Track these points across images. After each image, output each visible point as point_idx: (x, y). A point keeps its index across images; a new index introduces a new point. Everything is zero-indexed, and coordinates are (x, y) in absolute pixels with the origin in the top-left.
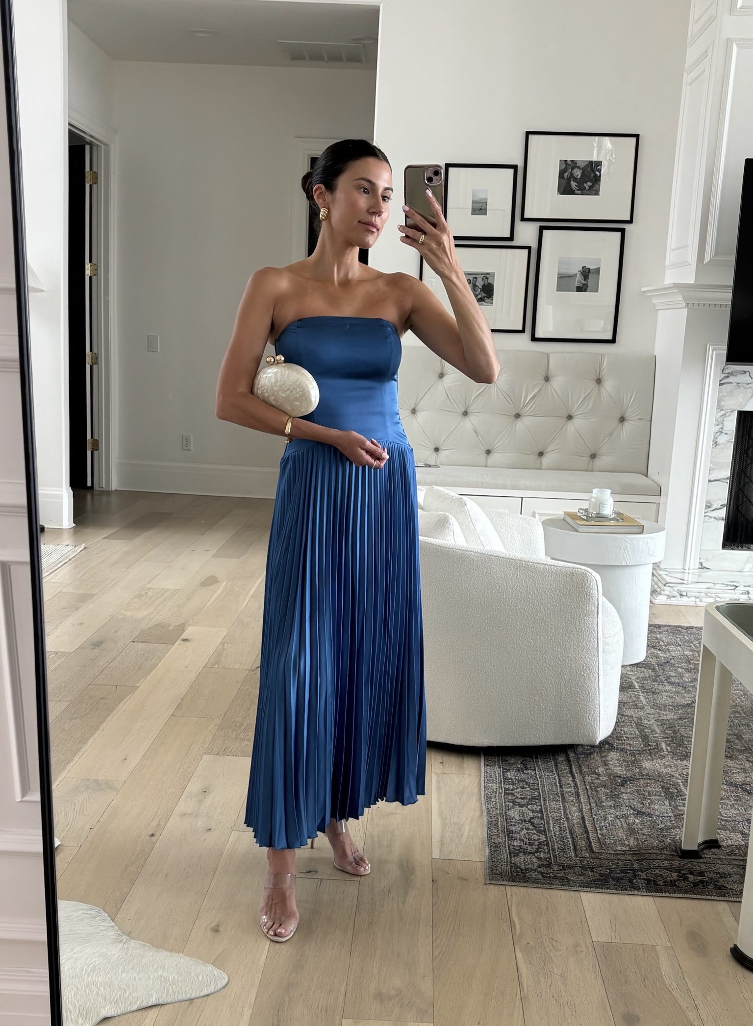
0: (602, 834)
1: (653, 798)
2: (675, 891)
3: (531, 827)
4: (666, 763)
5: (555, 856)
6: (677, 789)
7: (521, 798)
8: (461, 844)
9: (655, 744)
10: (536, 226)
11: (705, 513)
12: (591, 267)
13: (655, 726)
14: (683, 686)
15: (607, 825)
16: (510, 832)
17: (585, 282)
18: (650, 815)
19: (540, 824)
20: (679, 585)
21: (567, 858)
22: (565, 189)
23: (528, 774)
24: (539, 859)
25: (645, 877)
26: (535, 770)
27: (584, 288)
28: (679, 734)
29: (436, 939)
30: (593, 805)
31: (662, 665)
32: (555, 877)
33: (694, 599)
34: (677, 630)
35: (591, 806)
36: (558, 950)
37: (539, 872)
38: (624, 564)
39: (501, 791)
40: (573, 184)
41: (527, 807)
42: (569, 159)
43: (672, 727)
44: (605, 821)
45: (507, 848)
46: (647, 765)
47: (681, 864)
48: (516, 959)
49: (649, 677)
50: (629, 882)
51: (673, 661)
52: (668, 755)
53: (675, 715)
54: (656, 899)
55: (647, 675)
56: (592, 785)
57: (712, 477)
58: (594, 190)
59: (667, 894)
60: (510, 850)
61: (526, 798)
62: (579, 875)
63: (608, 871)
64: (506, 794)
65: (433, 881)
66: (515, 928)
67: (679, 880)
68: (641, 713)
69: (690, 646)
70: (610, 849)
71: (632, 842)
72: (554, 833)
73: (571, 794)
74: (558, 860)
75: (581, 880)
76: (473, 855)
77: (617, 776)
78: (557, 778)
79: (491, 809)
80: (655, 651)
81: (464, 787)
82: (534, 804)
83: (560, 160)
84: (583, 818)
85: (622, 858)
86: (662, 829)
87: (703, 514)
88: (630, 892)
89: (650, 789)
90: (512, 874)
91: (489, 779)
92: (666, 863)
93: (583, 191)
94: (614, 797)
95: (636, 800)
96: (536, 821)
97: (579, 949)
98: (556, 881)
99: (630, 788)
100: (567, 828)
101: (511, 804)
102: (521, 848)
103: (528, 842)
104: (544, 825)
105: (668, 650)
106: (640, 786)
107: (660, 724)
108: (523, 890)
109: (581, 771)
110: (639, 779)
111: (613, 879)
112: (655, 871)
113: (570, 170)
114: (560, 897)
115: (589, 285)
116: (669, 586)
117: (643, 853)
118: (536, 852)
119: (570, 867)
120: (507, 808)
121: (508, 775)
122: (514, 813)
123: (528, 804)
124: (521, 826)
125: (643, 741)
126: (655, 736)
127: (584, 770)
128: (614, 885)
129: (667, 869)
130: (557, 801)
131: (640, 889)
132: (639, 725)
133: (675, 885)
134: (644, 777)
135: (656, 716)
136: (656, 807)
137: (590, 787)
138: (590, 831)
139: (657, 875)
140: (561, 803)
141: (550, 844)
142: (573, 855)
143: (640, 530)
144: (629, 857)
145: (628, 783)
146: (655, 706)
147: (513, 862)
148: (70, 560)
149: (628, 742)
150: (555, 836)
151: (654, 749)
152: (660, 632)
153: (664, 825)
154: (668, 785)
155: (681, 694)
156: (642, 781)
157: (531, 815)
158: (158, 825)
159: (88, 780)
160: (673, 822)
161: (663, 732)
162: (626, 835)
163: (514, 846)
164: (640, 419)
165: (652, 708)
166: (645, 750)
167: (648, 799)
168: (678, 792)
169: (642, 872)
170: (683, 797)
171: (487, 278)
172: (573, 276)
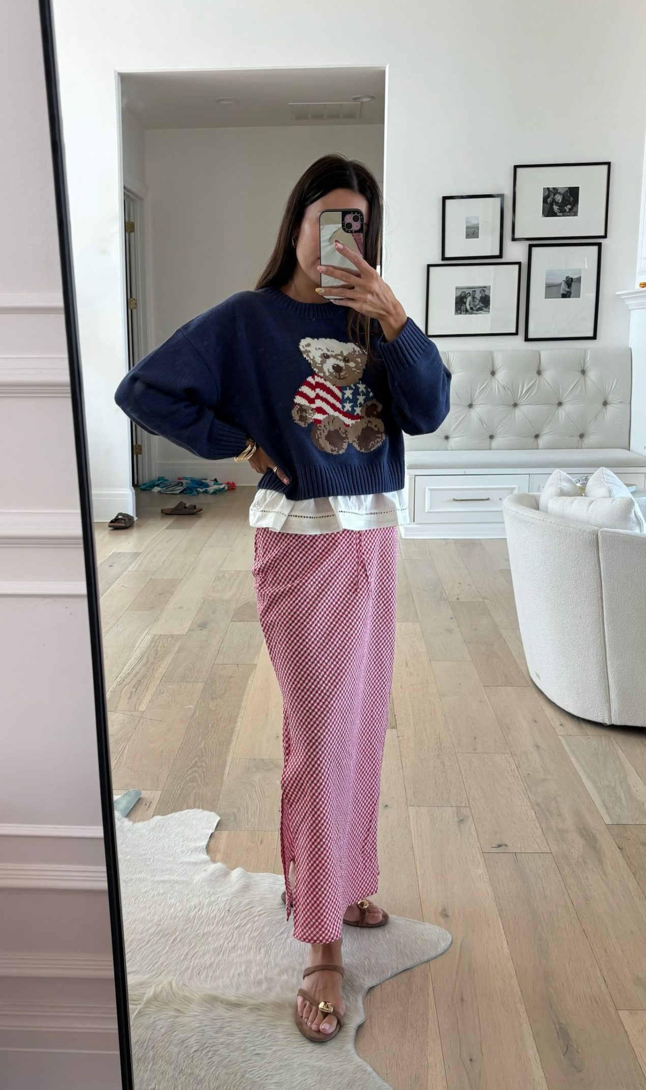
10: (526, 244)
12: (574, 277)
17: (568, 290)
22: (549, 212)
27: (568, 295)
40: (556, 208)
42: (551, 186)
58: (573, 212)
83: (544, 189)
93: (564, 213)
113: (552, 196)
115: (572, 292)
164: (621, 402)
171: (484, 291)
172: (558, 285)
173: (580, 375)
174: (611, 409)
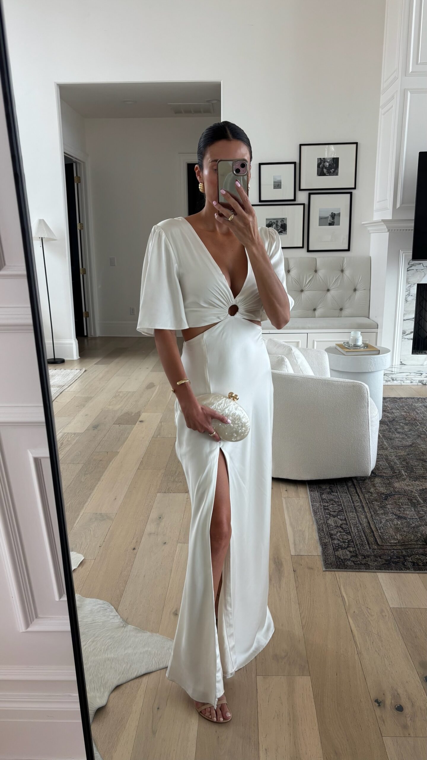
0: (381, 533)
1: (405, 507)
3: (342, 531)
4: (407, 483)
5: (358, 549)
6: (416, 500)
7: (333, 511)
8: (306, 544)
9: (398, 471)
10: (307, 193)
11: (402, 336)
12: (336, 213)
13: (395, 460)
14: (405, 434)
15: (383, 526)
16: (331, 535)
17: (333, 221)
18: (405, 518)
19: (346, 528)
20: (391, 375)
21: (365, 550)
22: (321, 173)
23: (334, 495)
24: (350, 552)
25: (411, 560)
26: (337, 492)
27: (332, 224)
28: (410, 464)
29: (302, 612)
30: (373, 513)
31: (391, 422)
32: (361, 564)
33: (400, 382)
34: (395, 400)
35: (371, 514)
36: (372, 616)
37: (352, 561)
38: (370, 371)
39: (321, 507)
40: (325, 170)
41: (337, 517)
42: (322, 157)
43: (405, 460)
44: (381, 523)
45: (332, 546)
46: (397, 485)
48: (350, 624)
49: (386, 429)
50: (402, 564)
51: (396, 419)
52: (407, 478)
53: (405, 452)
54: (420, 575)
56: (369, 500)
57: (405, 318)
58: (335, 173)
60: (333, 546)
61: (336, 511)
62: (374, 561)
63: (389, 557)
64: (325, 509)
65: (294, 571)
66: (345, 602)
68: (386, 452)
69: (404, 410)
70: (387, 542)
71: (399, 537)
72: (355, 534)
73: (359, 507)
74: (361, 552)
75: (376, 565)
76: (313, 551)
77: (382, 494)
78: (350, 497)
79: (318, 520)
80: (386, 414)
81: (301, 506)
82: (341, 515)
83: (318, 158)
84: (369, 522)
85: (395, 548)
86: (414, 527)
87: (401, 337)
88: (405, 572)
89: (402, 501)
90: (337, 564)
91: (313, 500)
92: (421, 551)
93: (330, 174)
94: (383, 507)
95: (396, 509)
96: (344, 526)
97: (384, 614)
98: (362, 566)
99: (390, 501)
100: (361, 530)
101: (329, 516)
102: (339, 545)
103: (342, 540)
104: (349, 529)
105: (393, 413)
106: (396, 500)
107: (398, 458)
108: (345, 573)
109: (362, 491)
110: (394, 495)
111: (393, 563)
112: (416, 556)
113: (323, 163)
114: (365, 577)
115: (335, 222)
116: (387, 376)
117: (406, 544)
118: (348, 547)
119: (369, 556)
120: (327, 519)
121: (324, 496)
122: (331, 522)
123: (337, 515)
124: (336, 530)
125: (391, 470)
126: (397, 466)
127: (364, 490)
128: (395, 567)
129: (422, 555)
130: (353, 512)
131: (409, 569)
132: (387, 460)
134: (397, 493)
135: (395, 453)
136: (408, 513)
137: (369, 501)
138: (374, 531)
139: (418, 559)
140: (355, 514)
141: (354, 541)
142: (368, 548)
143: (378, 353)
144: (399, 547)
145: (389, 497)
146: (394, 447)
147: (336, 555)
148: (79, 378)
149: (383, 471)
150: (356, 535)
151: (398, 475)
152: (386, 402)
153: (414, 525)
154: (411, 498)
155: (405, 439)
156: (396, 496)
157: (341, 522)
158: (137, 542)
159: (97, 514)
160: (419, 522)
161: (401, 463)
162: (395, 533)
163: (335, 544)
164: (364, 289)
165: (392, 449)
166: (394, 476)
167: (402, 507)
168: (417, 502)
169: (409, 557)
170: (421, 505)
171: (283, 221)
172: (326, 218)
173: (339, 273)
174: (358, 293)
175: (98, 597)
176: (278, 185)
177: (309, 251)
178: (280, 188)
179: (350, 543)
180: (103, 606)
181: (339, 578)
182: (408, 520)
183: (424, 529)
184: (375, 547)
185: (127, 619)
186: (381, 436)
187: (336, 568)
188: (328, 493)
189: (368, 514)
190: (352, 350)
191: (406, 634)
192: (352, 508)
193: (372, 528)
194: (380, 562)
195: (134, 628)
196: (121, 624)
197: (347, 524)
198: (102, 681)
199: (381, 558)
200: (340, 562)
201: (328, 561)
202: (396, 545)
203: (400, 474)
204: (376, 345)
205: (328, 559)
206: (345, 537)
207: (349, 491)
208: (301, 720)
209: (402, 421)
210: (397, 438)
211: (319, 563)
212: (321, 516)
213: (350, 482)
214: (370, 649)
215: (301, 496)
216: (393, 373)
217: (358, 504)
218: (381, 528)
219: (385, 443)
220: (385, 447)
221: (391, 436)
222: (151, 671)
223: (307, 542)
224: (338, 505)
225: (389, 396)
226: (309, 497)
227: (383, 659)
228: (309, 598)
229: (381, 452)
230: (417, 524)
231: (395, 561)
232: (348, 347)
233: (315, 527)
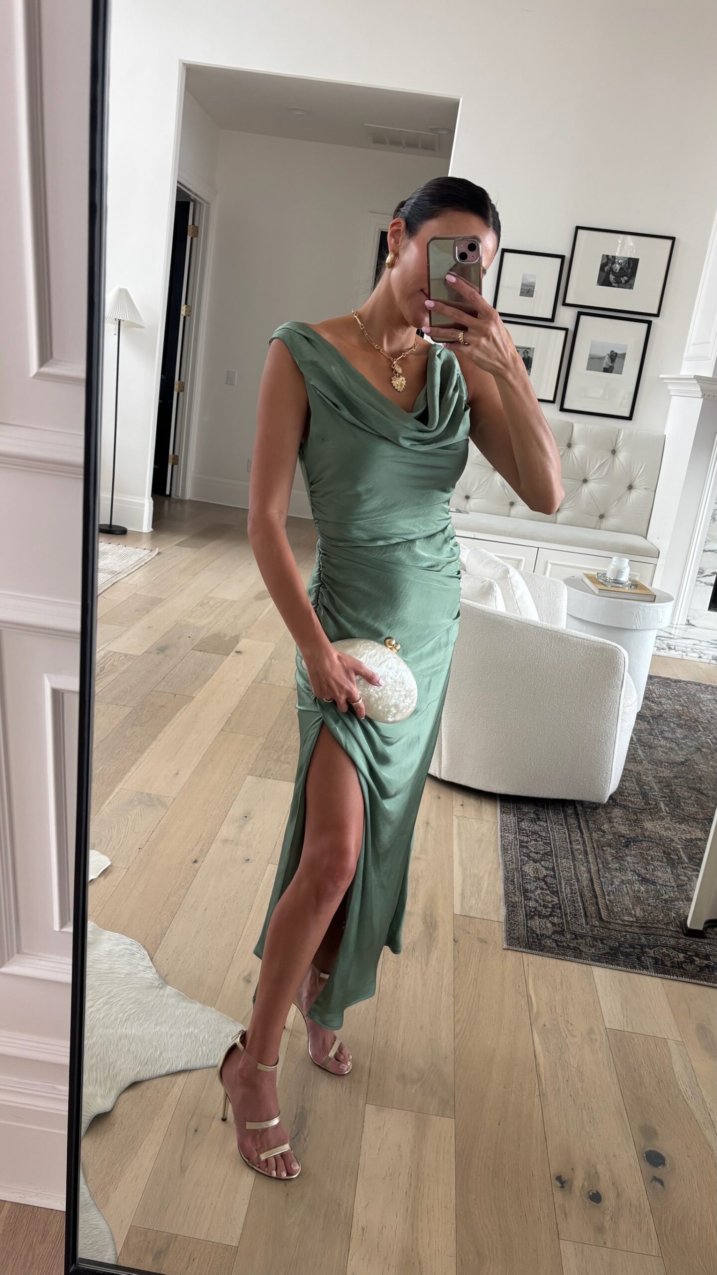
0: (610, 901)
1: (656, 863)
2: (682, 974)
3: (545, 887)
4: (666, 825)
5: (567, 922)
6: (677, 856)
7: (534, 852)
8: (481, 899)
9: (654, 803)
10: (575, 311)
11: (697, 578)
12: (619, 352)
13: (653, 783)
14: (676, 743)
15: (614, 889)
16: (526, 891)
17: (611, 365)
18: (654, 883)
19: (552, 884)
20: (668, 639)
21: (579, 925)
22: (604, 281)
23: (540, 826)
24: (553, 924)
25: (652, 955)
26: (546, 821)
27: (610, 370)
28: (675, 794)
29: (457, 1011)
30: (601, 866)
31: (656, 718)
32: (569, 947)
33: (681, 653)
34: (667, 683)
35: (598, 867)
36: (573, 1036)
37: (553, 940)
38: (634, 627)
39: (516, 842)
40: (612, 277)
41: (540, 863)
42: (611, 254)
44: (612, 885)
45: (524, 909)
46: (648, 825)
47: (687, 943)
48: (534, 1044)
49: (645, 730)
50: (637, 959)
51: (665, 715)
52: (667, 816)
53: (670, 773)
54: (665, 981)
55: (643, 728)
56: (599, 843)
57: (707, 548)
58: (629, 284)
59: (675, 977)
60: (526, 911)
61: (539, 853)
62: (590, 946)
63: (617, 944)
64: (522, 847)
65: (454, 940)
66: (532, 1005)
67: (685, 962)
68: (640, 768)
69: (680, 701)
70: (617, 918)
71: (638, 912)
72: (566, 895)
73: (580, 852)
74: (571, 928)
75: (593, 953)
76: (492, 913)
77: (622, 836)
78: (567, 832)
79: (508, 863)
80: (649, 703)
81: (482, 835)
82: (547, 861)
83: (603, 255)
84: (592, 880)
85: (630, 930)
86: (666, 900)
87: (695, 579)
88: (639, 972)
89: (652, 853)
90: (528, 941)
91: (504, 829)
92: (672, 942)
93: (619, 284)
94: (619, 858)
95: (640, 865)
96: (549, 880)
97: (593, 1036)
98: (569, 952)
99: (634, 850)
100: (577, 890)
101: (526, 858)
102: (536, 910)
103: (542, 903)
104: (557, 886)
105: (661, 703)
106: (643, 849)
107: (657, 781)
108: (539, 958)
109: (588, 826)
110: (641, 841)
111: (622, 954)
112: (662, 950)
113: (610, 264)
114: (572, 969)
115: (615, 367)
116: (660, 639)
117: (649, 927)
118: (550, 915)
119: (583, 937)
120: (523, 863)
121: (524, 825)
122: (529, 869)
123: (542, 860)
124: (535, 885)
125: (643, 799)
126: (654, 794)
127: (592, 826)
128: (624, 962)
129: (674, 949)
130: (568, 858)
131: (648, 968)
132: (639, 780)
133: (682, 968)
134: (646, 839)
135: (654, 772)
136: (660, 874)
137: (597, 845)
138: (598, 896)
139: (664, 955)
140: (571, 862)
141: (562, 907)
142: (584, 923)
143: (652, 599)
144: (637, 930)
145: (632, 844)
146: (653, 762)
147: (529, 925)
148: (145, 564)
149: (630, 798)
150: (567, 898)
151: (654, 808)
152: (652, 684)
153: (667, 896)
154: (669, 851)
155: (675, 750)
156: (644, 844)
157: (545, 872)
158: (201, 850)
159: (142, 793)
160: (676, 893)
161: (661, 790)
162: (633, 905)
163: (530, 907)
164: (646, 489)
165: (650, 763)
166: (646, 809)
167: (651, 864)
168: (679, 859)
169: (650, 949)
170: (684, 866)
171: (528, 352)
172: (601, 359)
173: (609, 454)
174: (634, 494)
175: (123, 933)
176: (527, 291)
177: (562, 409)
178: (532, 296)
179: (556, 910)
180: (129, 947)
181: (528, 965)
182: (659, 887)
183: (682, 905)
184: (597, 922)
185: (166, 975)
186: (635, 740)
187: (525, 947)
188: (532, 820)
189: (592, 866)
190: (609, 588)
191: (625, 1076)
192: (568, 851)
193: (596, 890)
194: (600, 949)
195: (175, 993)
196: (156, 982)
197: (554, 877)
198: (111, 1070)
199: (603, 943)
200: (533, 938)
201: (514, 934)
202: (632, 926)
203: (657, 808)
204: (651, 586)
205: (514, 930)
206: (549, 898)
207: (566, 823)
208: (429, 1190)
209: (675, 719)
210: (661, 746)
211: (499, 935)
212: (514, 858)
213: (571, 807)
214: (562, 1090)
215: (485, 817)
216: (672, 636)
217: (578, 847)
218: (611, 893)
219: (640, 752)
220: (639, 758)
221: (652, 741)
222: (194, 1067)
223: (483, 897)
224: (545, 843)
225: (658, 674)
226: (499, 822)
227: (580, 1111)
228: (472, 990)
229: (630, 767)
230: (672, 895)
231: (627, 952)
232: (604, 582)
233: (501, 873)
